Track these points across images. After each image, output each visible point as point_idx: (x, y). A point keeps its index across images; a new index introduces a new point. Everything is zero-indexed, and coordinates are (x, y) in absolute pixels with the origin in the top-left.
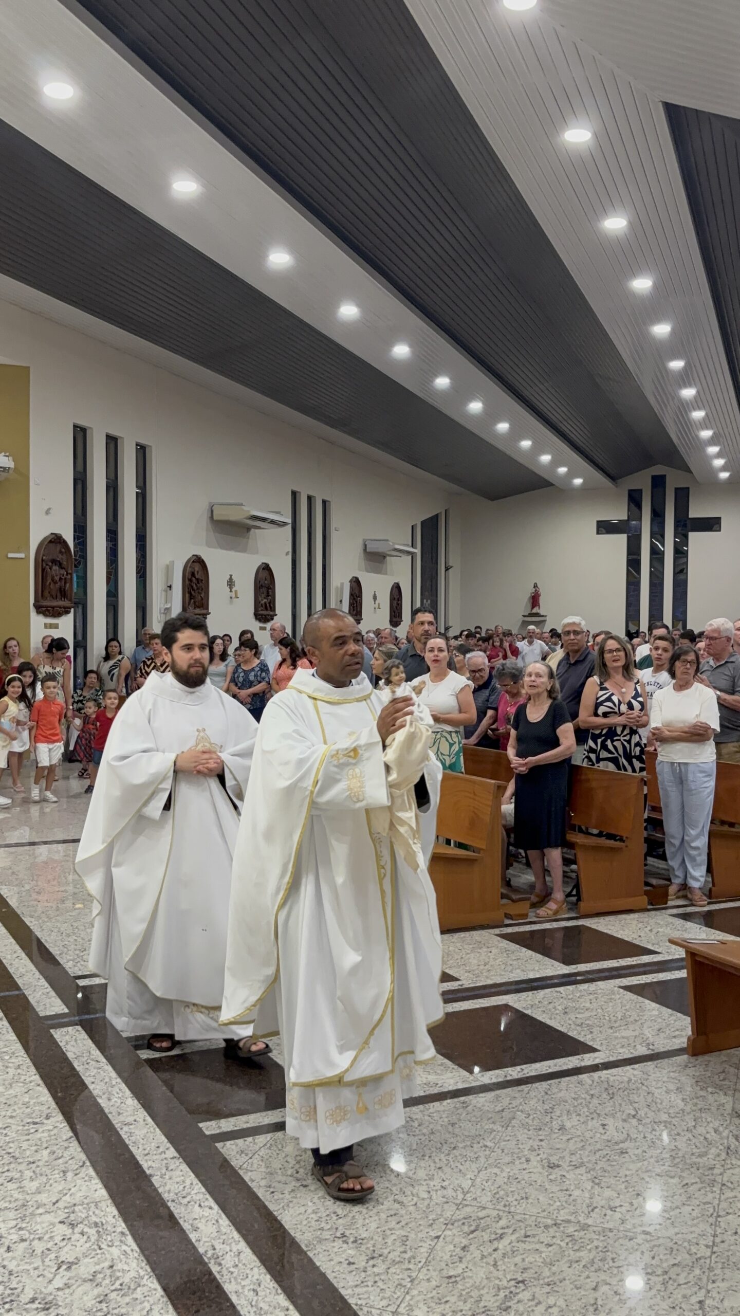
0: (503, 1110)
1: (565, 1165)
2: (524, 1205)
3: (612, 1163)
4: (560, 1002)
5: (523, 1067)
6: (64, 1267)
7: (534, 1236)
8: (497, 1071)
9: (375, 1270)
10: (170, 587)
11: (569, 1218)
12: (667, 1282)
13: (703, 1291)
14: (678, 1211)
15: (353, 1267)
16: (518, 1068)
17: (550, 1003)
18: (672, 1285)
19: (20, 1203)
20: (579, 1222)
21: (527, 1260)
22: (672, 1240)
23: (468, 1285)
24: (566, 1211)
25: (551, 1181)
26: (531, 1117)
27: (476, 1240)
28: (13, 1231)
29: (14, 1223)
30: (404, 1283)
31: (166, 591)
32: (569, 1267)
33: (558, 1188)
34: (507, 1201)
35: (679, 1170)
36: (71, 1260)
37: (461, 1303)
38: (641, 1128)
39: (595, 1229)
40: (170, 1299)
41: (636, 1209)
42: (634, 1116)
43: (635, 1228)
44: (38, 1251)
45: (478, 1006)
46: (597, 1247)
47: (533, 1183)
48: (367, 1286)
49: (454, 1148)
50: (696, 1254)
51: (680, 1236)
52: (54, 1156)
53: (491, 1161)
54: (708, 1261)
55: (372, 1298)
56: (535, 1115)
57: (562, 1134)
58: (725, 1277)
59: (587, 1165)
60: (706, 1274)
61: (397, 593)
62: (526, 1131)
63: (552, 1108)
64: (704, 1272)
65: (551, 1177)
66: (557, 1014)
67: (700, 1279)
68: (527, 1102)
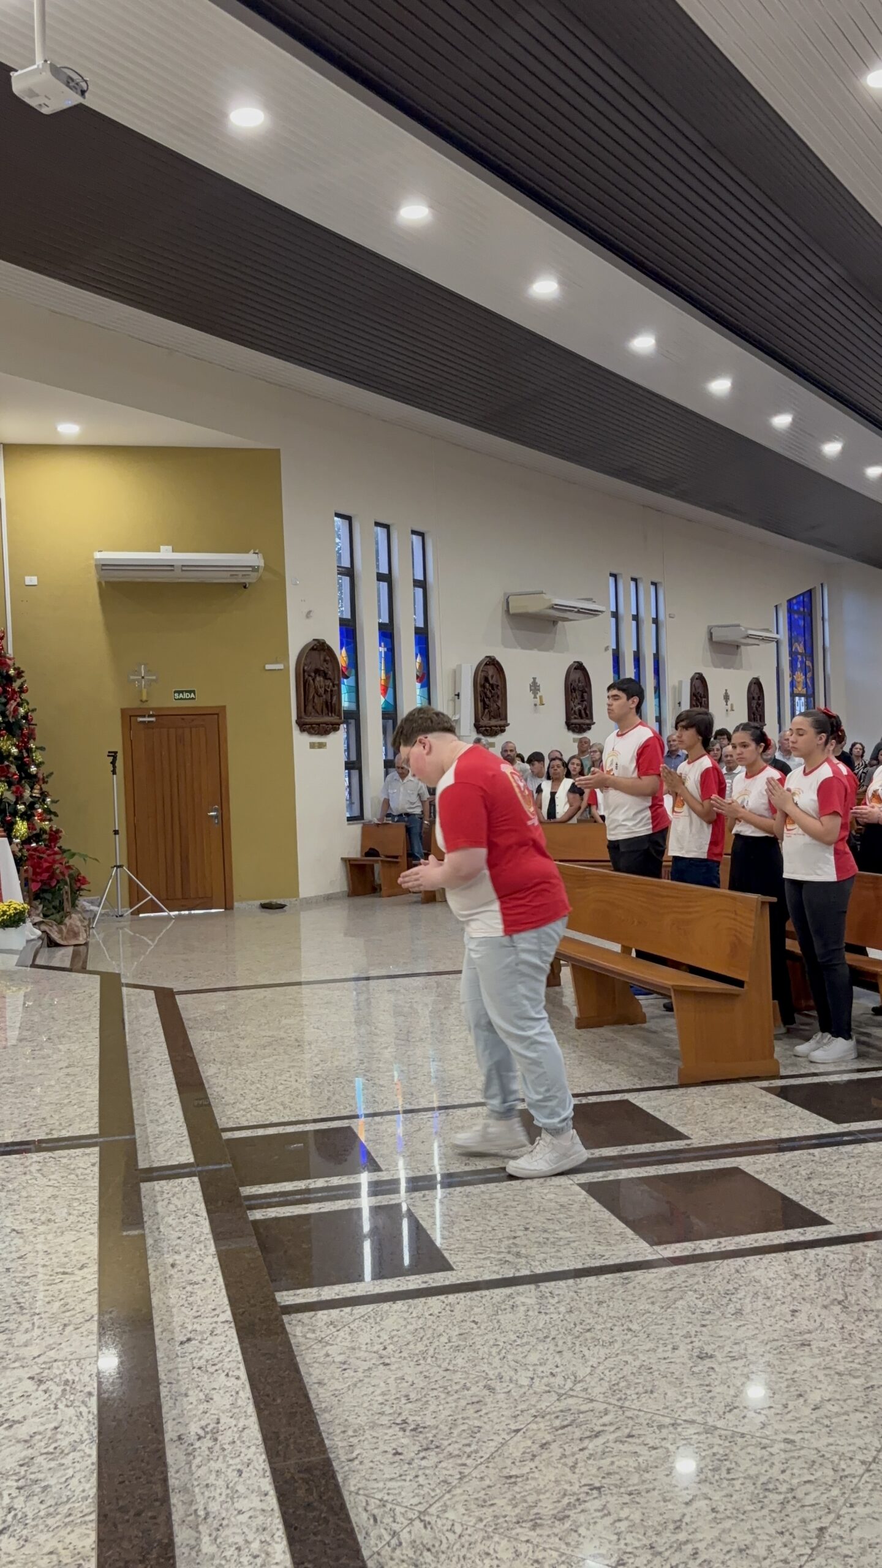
0: (671, 1290)
1: (720, 1356)
2: (644, 1399)
3: (784, 1357)
4: (807, 1166)
5: (722, 1240)
7: (639, 1436)
8: (686, 1244)
9: (424, 1463)
10: (458, 695)
11: (694, 1418)
12: (788, 1502)
13: (833, 1516)
14: (846, 1417)
15: (398, 1457)
16: (715, 1241)
17: (794, 1167)
18: (793, 1506)
20: (705, 1423)
21: (617, 1463)
22: (819, 1451)
23: (527, 1488)
24: (697, 1409)
25: (693, 1373)
26: (705, 1298)
27: (564, 1437)
30: (450, 1479)
31: (454, 701)
33: (698, 1382)
34: (625, 1394)
35: (870, 1368)
37: (510, 1508)
38: (843, 1317)
39: (723, 1432)
41: (789, 1412)
42: (840, 1303)
43: (776, 1434)
45: (698, 1169)
46: (714, 1454)
47: (669, 1375)
48: (405, 1480)
49: (589, 1330)
50: (843, 1470)
51: (833, 1448)
53: (627, 1347)
54: (855, 1481)
55: (403, 1494)
56: (710, 1297)
57: (734, 1320)
58: (870, 1501)
59: (749, 1357)
60: (846, 1496)
61: (757, 690)
62: (689, 1314)
63: (736, 1289)
64: (844, 1493)
65: (695, 1369)
66: (797, 1180)
67: (834, 1501)
68: (707, 1281)
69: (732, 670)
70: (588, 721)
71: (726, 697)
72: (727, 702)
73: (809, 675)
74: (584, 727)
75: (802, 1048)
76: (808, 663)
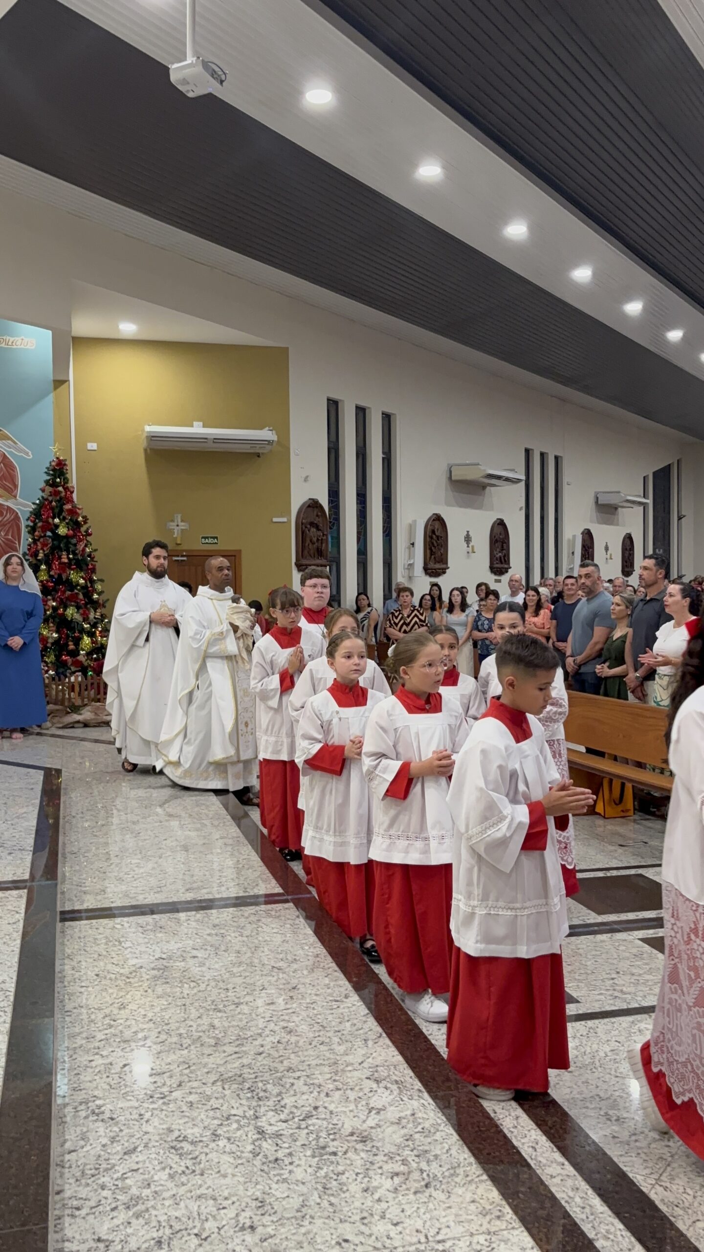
6: (374, 1112)
10: (413, 544)
19: (332, 1061)
28: (329, 1081)
29: (329, 1076)
31: (409, 548)
36: (380, 1107)
40: (465, 1143)
44: (352, 1098)
52: (355, 1028)
61: (629, 543)
69: (611, 527)
70: (506, 566)
71: (607, 549)
72: (607, 552)
74: (503, 570)
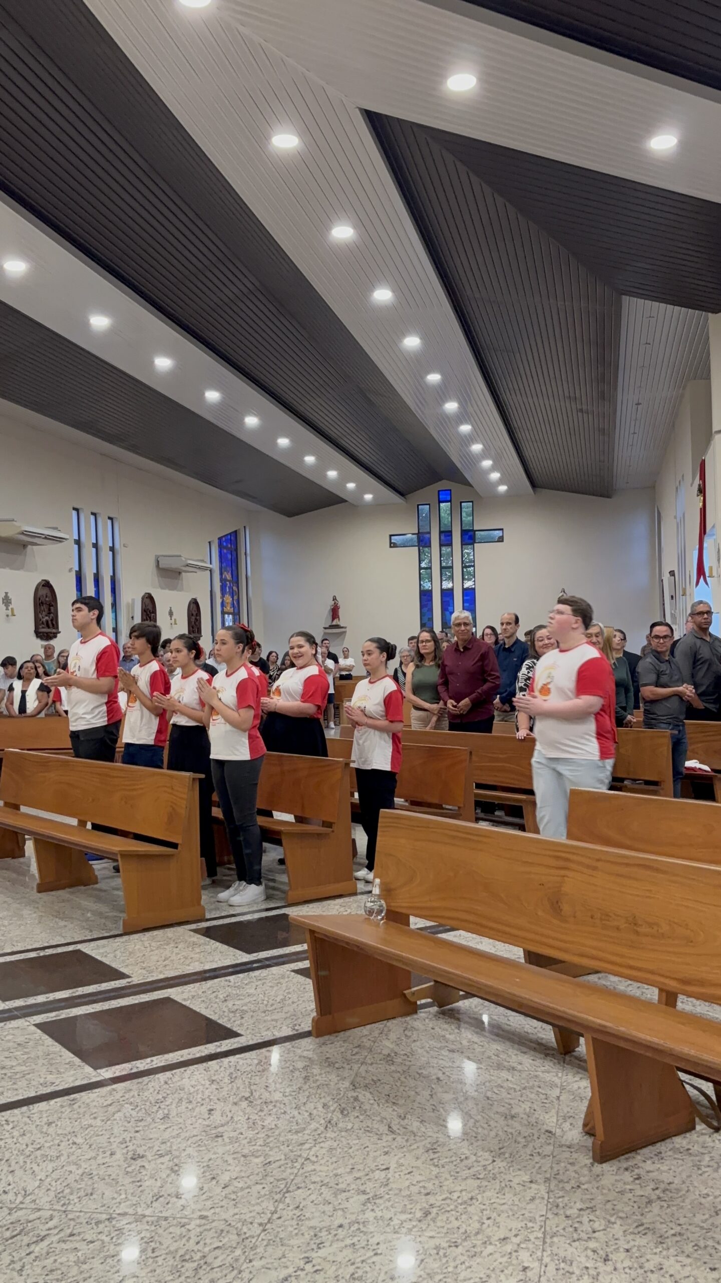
0: (110, 1105)
1: (149, 1155)
2: (85, 1202)
3: (201, 1149)
4: (224, 991)
5: (154, 1058)
7: (79, 1234)
8: (124, 1065)
11: (127, 1210)
12: (201, 1267)
13: (235, 1272)
14: (249, 1190)
16: (149, 1060)
17: (214, 992)
18: (205, 1270)
20: (136, 1214)
21: (59, 1261)
22: (227, 1221)
24: (127, 1203)
25: (127, 1173)
26: (139, 1108)
27: (13, 1245)
32: (102, 1263)
33: (131, 1180)
34: (69, 1199)
35: (268, 1149)
38: (249, 1110)
39: (149, 1219)
41: (204, 1193)
42: (246, 1099)
43: (193, 1213)
45: (137, 1002)
47: (106, 1178)
49: (39, 1149)
50: (245, 1233)
51: (237, 1217)
53: (73, 1158)
54: (254, 1240)
56: (143, 1107)
57: (162, 1124)
58: (264, 1255)
59: (174, 1153)
60: (247, 1254)
61: (195, 608)
62: (126, 1124)
63: (164, 1098)
64: (245, 1252)
65: (129, 1169)
66: (216, 1002)
67: (237, 1260)
68: (141, 1094)
69: (174, 593)
70: (54, 631)
71: (171, 614)
72: (171, 617)
73: (235, 598)
74: (51, 635)
75: (223, 895)
76: (235, 588)
